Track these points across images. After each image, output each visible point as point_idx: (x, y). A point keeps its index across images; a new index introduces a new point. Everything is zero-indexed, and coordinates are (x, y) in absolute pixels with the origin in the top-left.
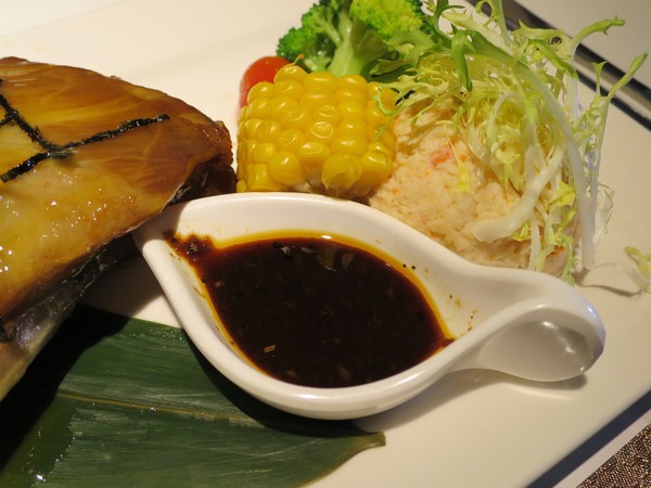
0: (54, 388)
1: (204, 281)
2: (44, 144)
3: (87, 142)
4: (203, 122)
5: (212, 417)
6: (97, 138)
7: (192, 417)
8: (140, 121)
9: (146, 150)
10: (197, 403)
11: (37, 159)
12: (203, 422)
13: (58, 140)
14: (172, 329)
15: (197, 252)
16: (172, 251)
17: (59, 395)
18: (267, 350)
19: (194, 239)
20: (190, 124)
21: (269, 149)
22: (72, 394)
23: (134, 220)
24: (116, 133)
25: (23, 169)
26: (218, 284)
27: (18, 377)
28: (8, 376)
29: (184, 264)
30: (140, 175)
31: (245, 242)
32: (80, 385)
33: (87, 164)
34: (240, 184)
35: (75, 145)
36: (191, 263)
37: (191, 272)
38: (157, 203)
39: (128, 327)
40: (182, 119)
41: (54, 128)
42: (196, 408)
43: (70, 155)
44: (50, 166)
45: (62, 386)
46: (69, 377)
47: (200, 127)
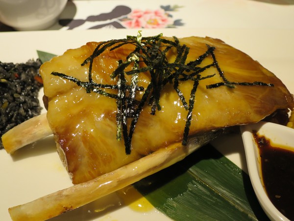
0: (187, 168)
1: (261, 156)
2: (224, 79)
3: (240, 84)
4: (286, 93)
5: (242, 210)
6: (244, 84)
7: (234, 207)
8: (262, 83)
9: (261, 96)
10: (238, 202)
11: (221, 84)
12: (237, 210)
13: (230, 80)
14: (238, 168)
15: (263, 144)
16: (254, 139)
17: (188, 171)
18: (277, 196)
19: (263, 138)
20: (281, 92)
22: (192, 173)
23: (246, 121)
26: (266, 160)
27: (181, 159)
28: (179, 157)
29: (256, 146)
30: (255, 105)
31: (284, 148)
32: (197, 172)
33: (238, 93)
34: (290, 123)
35: (235, 84)
36: (259, 147)
37: (258, 150)
38: (257, 118)
39: (222, 159)
40: (279, 89)
41: (229, 74)
42: (237, 204)
43: (234, 88)
44: (224, 89)
45: (190, 169)
46: (194, 167)
47: (285, 95)
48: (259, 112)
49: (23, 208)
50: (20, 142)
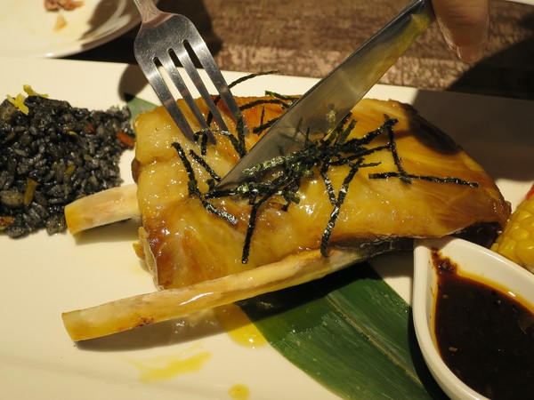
0: (326, 294)
1: (439, 287)
2: (400, 168)
3: (423, 178)
4: (497, 198)
5: (398, 363)
6: (429, 179)
7: (386, 356)
8: (459, 181)
9: (453, 199)
10: (393, 350)
11: (392, 175)
12: (391, 362)
13: (409, 171)
14: (404, 303)
15: (445, 270)
16: (431, 261)
17: (326, 297)
18: (451, 349)
19: (447, 261)
20: (488, 196)
21: (525, 235)
22: (332, 301)
23: (422, 233)
24: (442, 181)
25: (382, 176)
26: (445, 296)
27: (320, 276)
28: (317, 273)
29: (434, 272)
30: (440, 211)
31: (476, 280)
32: (340, 300)
34: (495, 245)
36: (438, 273)
37: (435, 278)
38: (441, 231)
40: (485, 191)
42: (391, 352)
43: (410, 182)
44: (397, 180)
45: (330, 295)
46: (336, 292)
47: (493, 201)
48: (446, 222)
49: (83, 314)
50: (90, 221)
